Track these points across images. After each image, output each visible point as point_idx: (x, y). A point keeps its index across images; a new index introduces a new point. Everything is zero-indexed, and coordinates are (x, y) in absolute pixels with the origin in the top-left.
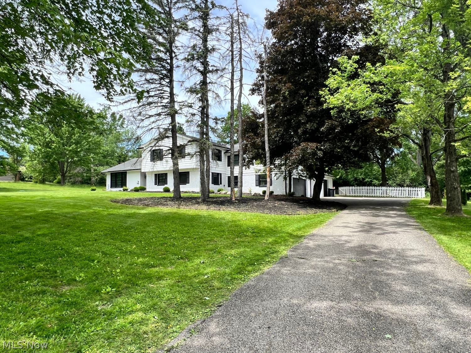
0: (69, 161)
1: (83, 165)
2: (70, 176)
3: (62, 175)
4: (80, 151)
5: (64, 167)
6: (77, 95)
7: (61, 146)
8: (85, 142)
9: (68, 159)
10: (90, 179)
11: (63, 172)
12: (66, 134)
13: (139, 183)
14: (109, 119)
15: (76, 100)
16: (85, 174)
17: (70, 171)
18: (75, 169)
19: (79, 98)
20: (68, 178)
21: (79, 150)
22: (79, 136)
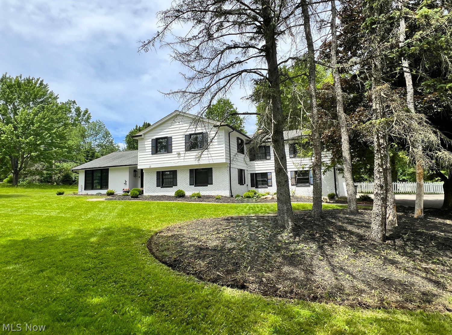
0: (25, 156)
1: (42, 161)
2: (26, 174)
3: (14, 174)
4: (40, 144)
5: (18, 163)
6: (38, 80)
7: (14, 138)
8: (47, 134)
9: (24, 153)
10: (51, 177)
11: (16, 170)
12: (21, 123)
13: (128, 183)
14: (73, 113)
15: (38, 85)
16: (45, 172)
17: (25, 167)
18: (32, 165)
19: (41, 84)
20: (23, 176)
21: (38, 143)
22: (39, 127)
